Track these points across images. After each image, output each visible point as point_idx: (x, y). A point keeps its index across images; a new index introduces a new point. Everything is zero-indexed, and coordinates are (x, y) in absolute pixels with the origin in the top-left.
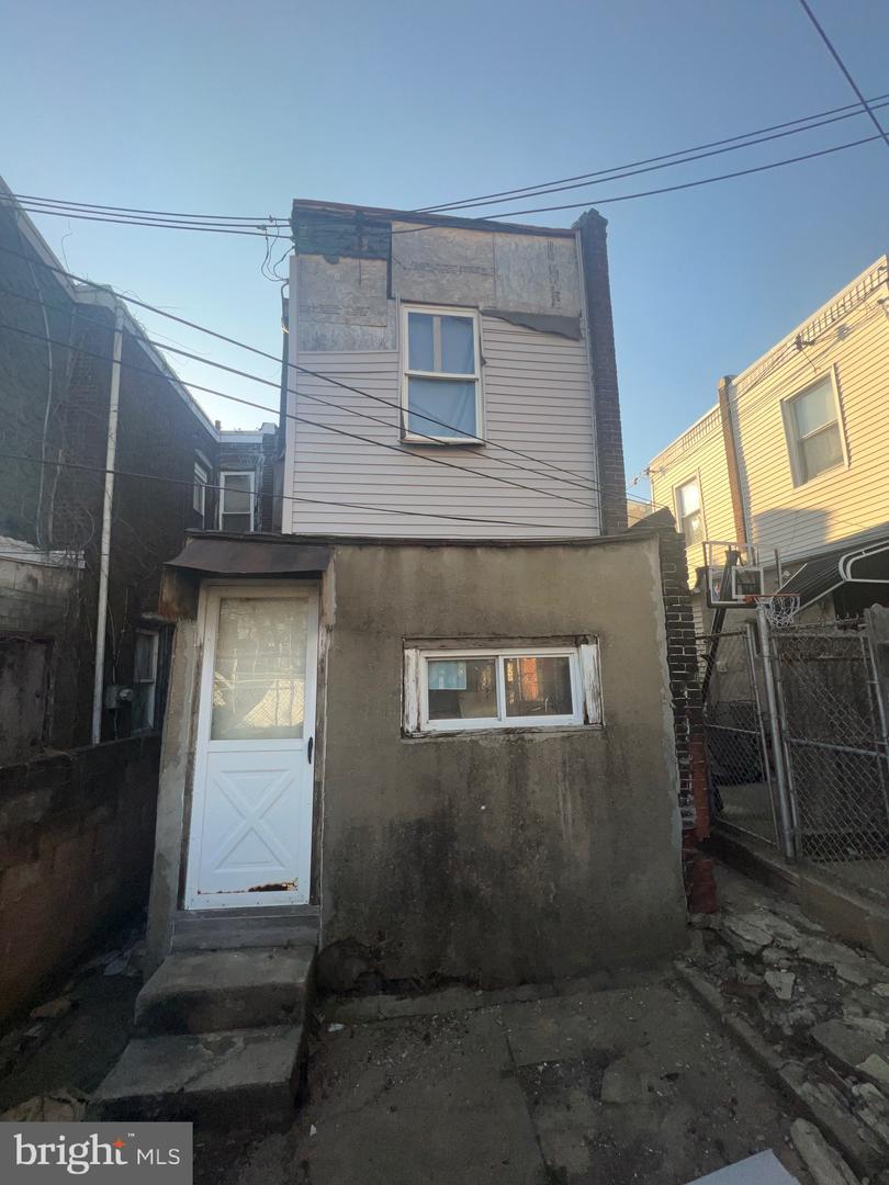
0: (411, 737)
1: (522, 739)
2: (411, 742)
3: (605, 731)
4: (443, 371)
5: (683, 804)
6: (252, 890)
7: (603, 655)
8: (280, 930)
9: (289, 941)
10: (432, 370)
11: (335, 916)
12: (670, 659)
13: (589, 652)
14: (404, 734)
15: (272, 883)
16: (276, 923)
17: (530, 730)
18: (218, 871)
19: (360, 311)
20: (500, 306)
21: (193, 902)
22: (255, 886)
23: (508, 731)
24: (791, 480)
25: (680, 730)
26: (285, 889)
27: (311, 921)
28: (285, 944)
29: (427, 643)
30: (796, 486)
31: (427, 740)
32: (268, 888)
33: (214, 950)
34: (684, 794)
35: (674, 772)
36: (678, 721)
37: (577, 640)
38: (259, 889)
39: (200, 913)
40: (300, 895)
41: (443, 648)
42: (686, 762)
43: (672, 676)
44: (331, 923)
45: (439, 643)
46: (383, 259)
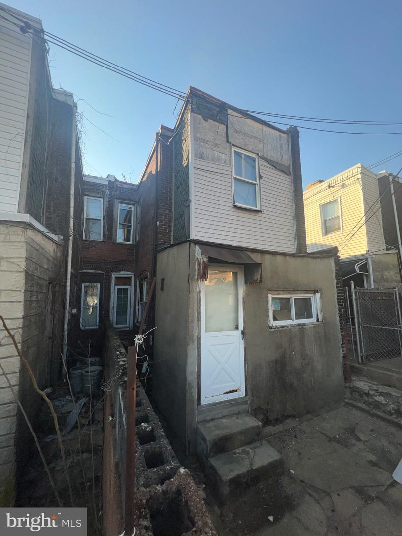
0: (272, 328)
1: (303, 327)
2: (272, 330)
3: (324, 323)
4: (245, 178)
5: (343, 348)
6: (224, 393)
7: (322, 297)
8: (235, 408)
9: (238, 411)
10: (241, 177)
11: (253, 399)
12: (338, 299)
13: (318, 295)
14: (270, 327)
15: (231, 389)
16: (234, 405)
17: (305, 324)
18: (212, 387)
19: (216, 145)
20: (265, 156)
21: (204, 401)
22: (225, 391)
23: (299, 325)
24: (321, 234)
25: (341, 323)
26: (236, 391)
27: (245, 403)
28: (237, 413)
29: (274, 292)
30: (323, 236)
31: (277, 329)
32: (230, 392)
33: (213, 420)
34: (343, 344)
35: (341, 337)
36: (341, 320)
37: (315, 292)
38: (227, 393)
39: (207, 405)
40: (241, 393)
41: (279, 294)
42: (343, 334)
43: (339, 305)
44: (252, 402)
45: (278, 292)
46: (225, 125)
